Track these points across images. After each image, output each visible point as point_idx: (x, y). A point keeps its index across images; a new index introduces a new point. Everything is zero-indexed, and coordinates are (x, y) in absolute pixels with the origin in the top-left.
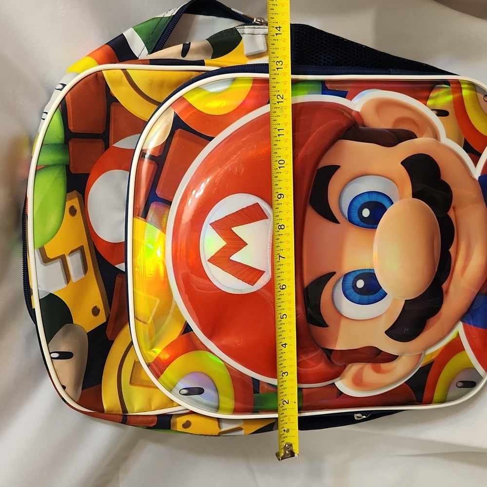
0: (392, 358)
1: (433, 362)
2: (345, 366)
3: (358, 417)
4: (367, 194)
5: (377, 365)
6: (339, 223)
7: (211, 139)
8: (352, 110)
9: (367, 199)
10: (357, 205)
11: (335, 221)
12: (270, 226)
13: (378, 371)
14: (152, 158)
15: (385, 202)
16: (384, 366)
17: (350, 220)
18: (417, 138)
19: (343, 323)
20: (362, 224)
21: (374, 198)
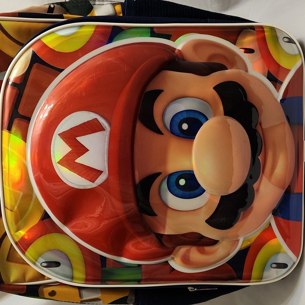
0: (214, 242)
1: (250, 247)
2: (174, 248)
3: (191, 289)
4: (185, 112)
5: (201, 248)
6: (162, 134)
7: (61, 71)
8: (175, 49)
9: (185, 116)
10: (178, 120)
11: (160, 133)
12: (107, 136)
13: (203, 252)
14: (14, 85)
15: (201, 119)
16: (207, 249)
17: (172, 132)
18: (228, 69)
19: (169, 212)
20: (182, 135)
21: (192, 115)
